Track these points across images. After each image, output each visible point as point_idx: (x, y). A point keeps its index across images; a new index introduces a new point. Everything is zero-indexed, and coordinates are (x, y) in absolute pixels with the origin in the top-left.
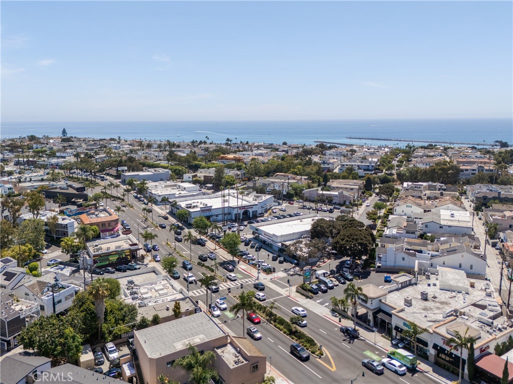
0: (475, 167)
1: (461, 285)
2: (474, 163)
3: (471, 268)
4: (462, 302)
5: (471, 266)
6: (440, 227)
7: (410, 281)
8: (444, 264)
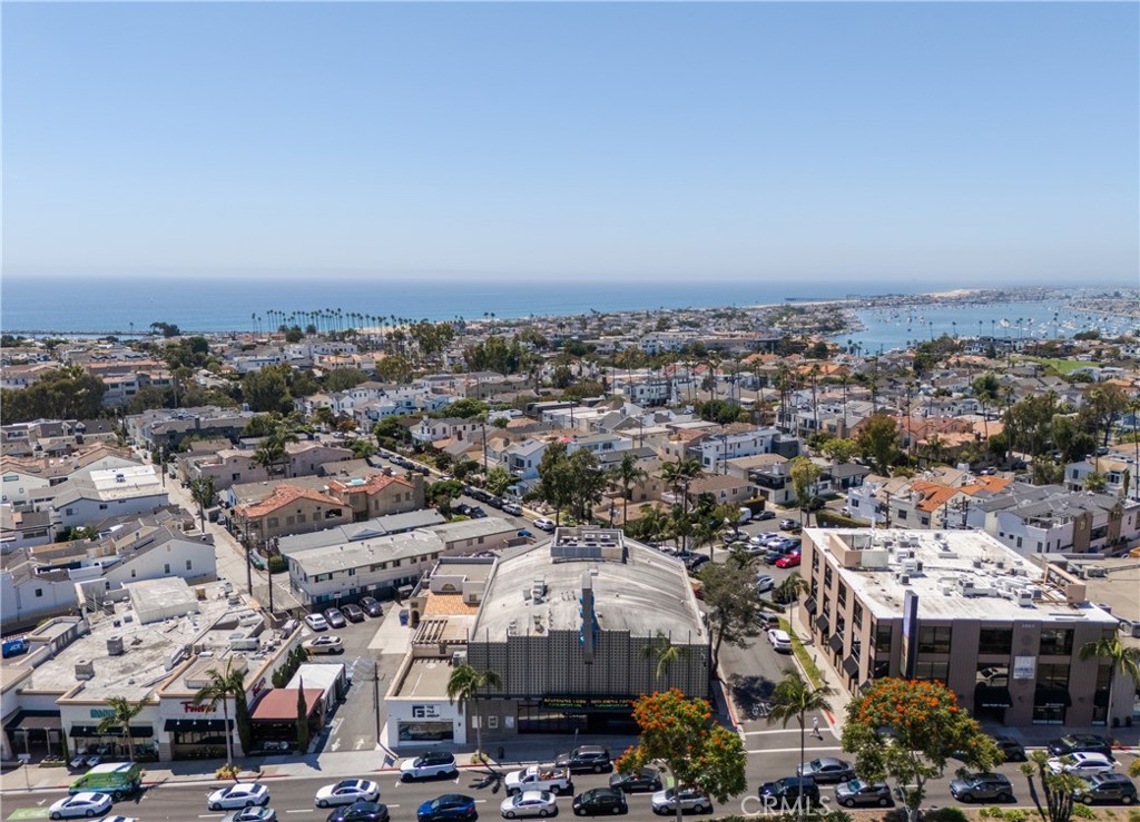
3: (189, 568)
4: (192, 631)
5: (189, 563)
6: (101, 507)
8: (134, 575)
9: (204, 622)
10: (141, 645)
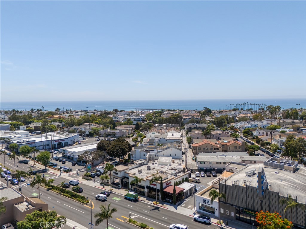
0: (190, 117)
1: (167, 162)
2: (190, 115)
3: (176, 156)
4: (166, 169)
5: (176, 154)
6: (166, 141)
7: (144, 163)
8: (163, 155)
9: (170, 167)
10: (155, 169)
